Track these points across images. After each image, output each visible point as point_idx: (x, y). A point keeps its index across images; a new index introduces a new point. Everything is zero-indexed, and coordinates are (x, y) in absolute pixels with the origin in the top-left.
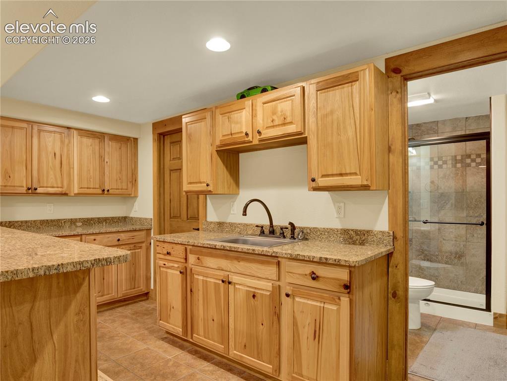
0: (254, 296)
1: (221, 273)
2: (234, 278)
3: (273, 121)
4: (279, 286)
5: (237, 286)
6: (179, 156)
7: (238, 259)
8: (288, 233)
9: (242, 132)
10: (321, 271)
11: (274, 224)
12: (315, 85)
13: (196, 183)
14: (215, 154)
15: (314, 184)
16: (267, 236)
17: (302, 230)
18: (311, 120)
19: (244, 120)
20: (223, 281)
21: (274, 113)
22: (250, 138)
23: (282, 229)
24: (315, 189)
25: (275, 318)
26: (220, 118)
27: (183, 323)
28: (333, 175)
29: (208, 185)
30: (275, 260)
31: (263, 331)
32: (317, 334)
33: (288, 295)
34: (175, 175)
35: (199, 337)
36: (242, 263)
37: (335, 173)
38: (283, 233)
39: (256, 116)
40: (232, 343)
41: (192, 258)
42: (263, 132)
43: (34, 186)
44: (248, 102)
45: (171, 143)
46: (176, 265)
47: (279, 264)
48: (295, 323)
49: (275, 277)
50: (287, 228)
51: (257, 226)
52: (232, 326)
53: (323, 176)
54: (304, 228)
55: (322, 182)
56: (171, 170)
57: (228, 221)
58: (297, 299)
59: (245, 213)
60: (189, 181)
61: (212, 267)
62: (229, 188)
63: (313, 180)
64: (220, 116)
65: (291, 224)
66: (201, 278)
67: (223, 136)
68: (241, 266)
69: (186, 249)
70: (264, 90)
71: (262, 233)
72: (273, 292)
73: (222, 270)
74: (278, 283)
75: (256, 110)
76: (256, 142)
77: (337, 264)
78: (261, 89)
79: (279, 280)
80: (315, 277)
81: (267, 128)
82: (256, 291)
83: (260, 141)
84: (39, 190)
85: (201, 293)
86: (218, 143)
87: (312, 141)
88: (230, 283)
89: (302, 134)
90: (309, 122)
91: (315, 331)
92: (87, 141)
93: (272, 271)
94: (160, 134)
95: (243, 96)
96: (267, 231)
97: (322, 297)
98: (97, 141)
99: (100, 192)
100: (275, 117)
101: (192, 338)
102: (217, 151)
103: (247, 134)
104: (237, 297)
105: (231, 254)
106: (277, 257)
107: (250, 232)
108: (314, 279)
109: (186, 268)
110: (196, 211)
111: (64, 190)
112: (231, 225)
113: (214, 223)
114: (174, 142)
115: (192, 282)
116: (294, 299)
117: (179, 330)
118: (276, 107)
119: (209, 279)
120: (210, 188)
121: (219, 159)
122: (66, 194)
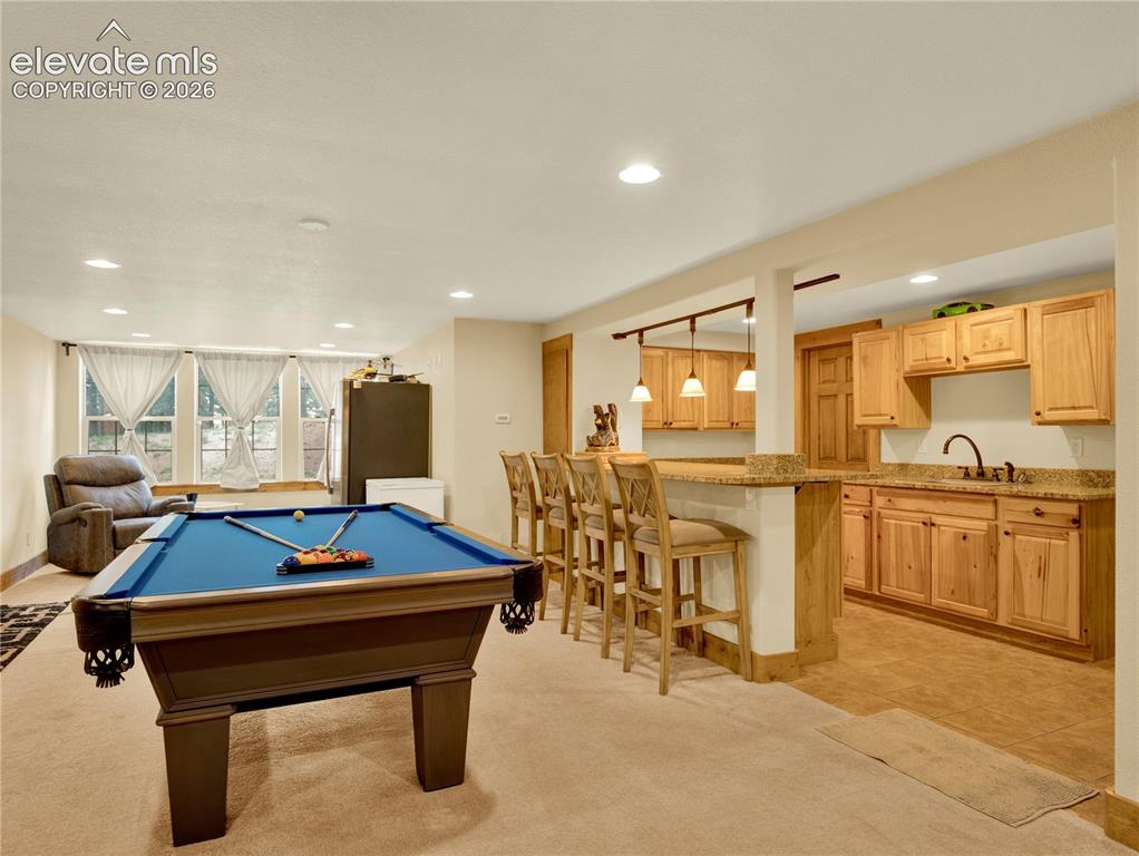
0: (965, 538)
1: (921, 515)
2: (938, 520)
3: (984, 346)
4: (996, 526)
5: (942, 528)
6: (832, 378)
7: (944, 499)
8: (1004, 475)
9: (941, 358)
10: (1045, 506)
11: (984, 465)
12: (1040, 309)
13: (875, 415)
14: (902, 381)
15: (1039, 418)
16: (974, 479)
17: (1024, 472)
18: (1034, 346)
19: (944, 343)
20: (924, 523)
21: (986, 337)
22: (953, 364)
23: (995, 470)
24: (1040, 424)
25: (992, 559)
26: (909, 340)
27: (866, 573)
28: (1063, 408)
29: (892, 418)
30: (992, 498)
31: (976, 575)
32: (1042, 572)
33: (1007, 533)
34: (825, 403)
35: (891, 588)
36: (948, 503)
37: (1065, 405)
38: (997, 475)
39: (961, 337)
40: (935, 591)
41: (879, 501)
42: (971, 358)
43: (670, 421)
44: (948, 322)
45: (820, 361)
46: (857, 510)
47: (996, 502)
48: (1015, 562)
49: (991, 516)
50: (1002, 469)
51: (960, 468)
52: (935, 572)
53: (1051, 409)
54: (1025, 470)
55: (1049, 416)
56: (820, 397)
57: (913, 462)
58: (1018, 537)
59: (946, 451)
60: (864, 413)
61: (908, 508)
62: (918, 421)
63: (1038, 414)
64: (911, 337)
65: (1007, 464)
66: (893, 522)
67: (915, 361)
68: (949, 506)
69: (871, 491)
70: (972, 310)
71: (967, 475)
72: (988, 532)
73: (922, 512)
74: (995, 522)
75: (961, 332)
76: (960, 368)
77: (1065, 500)
78: (968, 306)
79: (996, 519)
80: (1039, 513)
81: (977, 353)
82: (968, 532)
83: (966, 368)
84: (674, 425)
85: (892, 539)
86: (907, 369)
87: (1037, 372)
88: (933, 525)
89: (1022, 362)
90: (1032, 349)
91: (1040, 569)
92: (716, 364)
93: (986, 510)
94: (804, 350)
95: (942, 315)
96: (973, 474)
97: (1048, 533)
98: (726, 362)
99: (728, 425)
100: (987, 342)
101: (879, 590)
102: (905, 378)
103: (949, 360)
104: (943, 539)
105: (936, 494)
106: (993, 495)
107: (947, 476)
108: (1038, 514)
109: (871, 512)
110: (861, 451)
111: (695, 424)
112: (919, 467)
113: (894, 465)
114: (824, 360)
115: (879, 527)
116: (1014, 538)
117: (860, 583)
118: (989, 330)
119: (903, 523)
120: (894, 422)
121: (907, 387)
122: (696, 429)
